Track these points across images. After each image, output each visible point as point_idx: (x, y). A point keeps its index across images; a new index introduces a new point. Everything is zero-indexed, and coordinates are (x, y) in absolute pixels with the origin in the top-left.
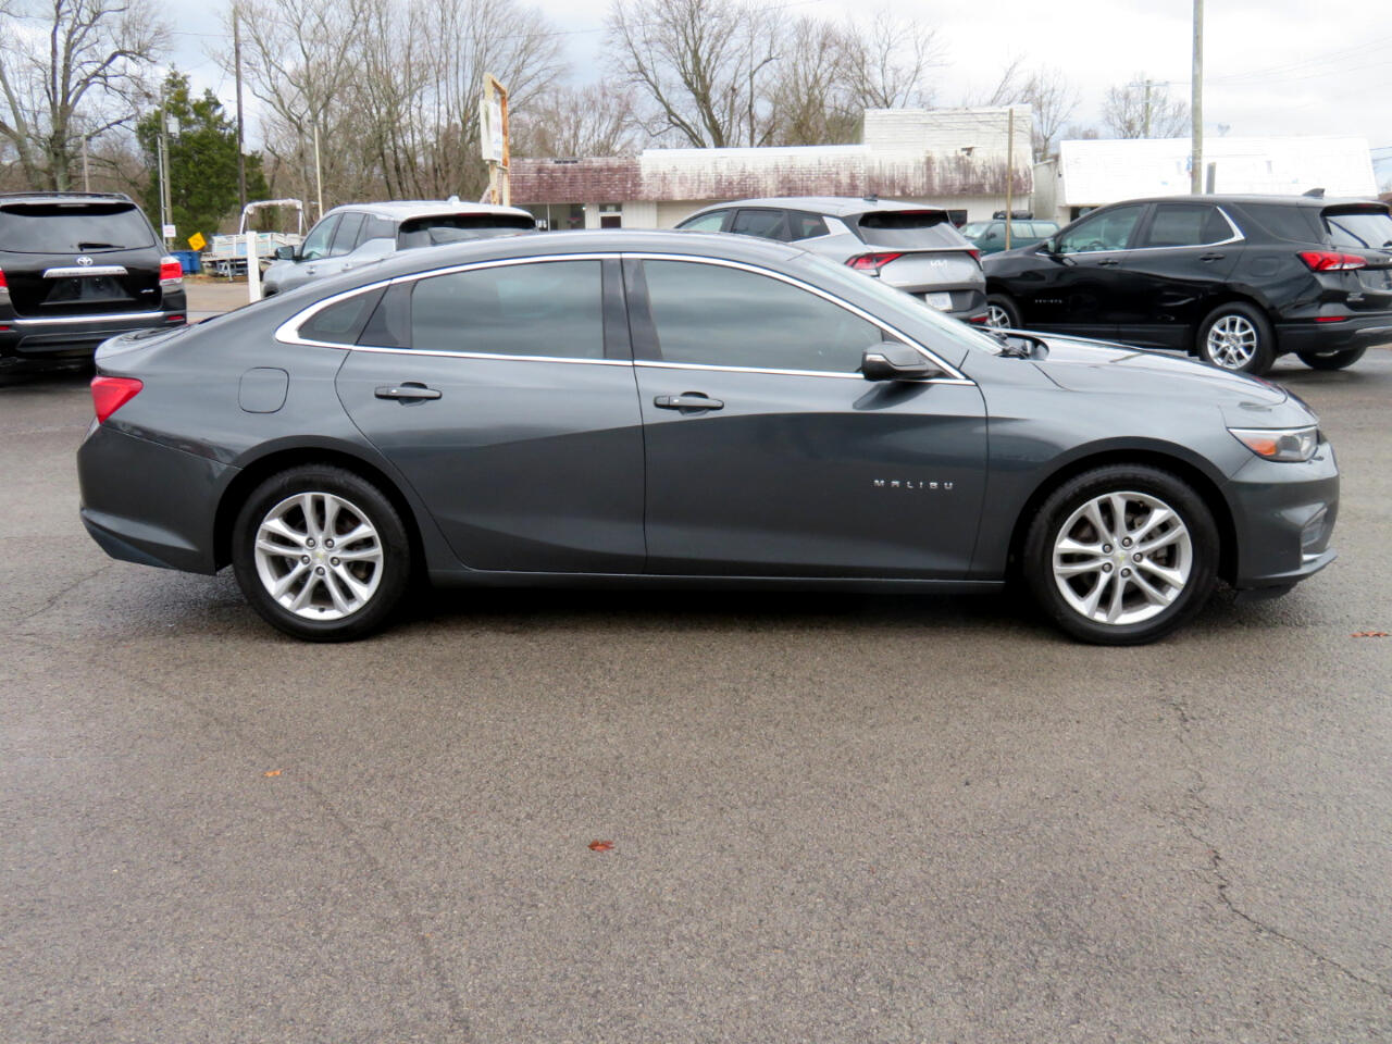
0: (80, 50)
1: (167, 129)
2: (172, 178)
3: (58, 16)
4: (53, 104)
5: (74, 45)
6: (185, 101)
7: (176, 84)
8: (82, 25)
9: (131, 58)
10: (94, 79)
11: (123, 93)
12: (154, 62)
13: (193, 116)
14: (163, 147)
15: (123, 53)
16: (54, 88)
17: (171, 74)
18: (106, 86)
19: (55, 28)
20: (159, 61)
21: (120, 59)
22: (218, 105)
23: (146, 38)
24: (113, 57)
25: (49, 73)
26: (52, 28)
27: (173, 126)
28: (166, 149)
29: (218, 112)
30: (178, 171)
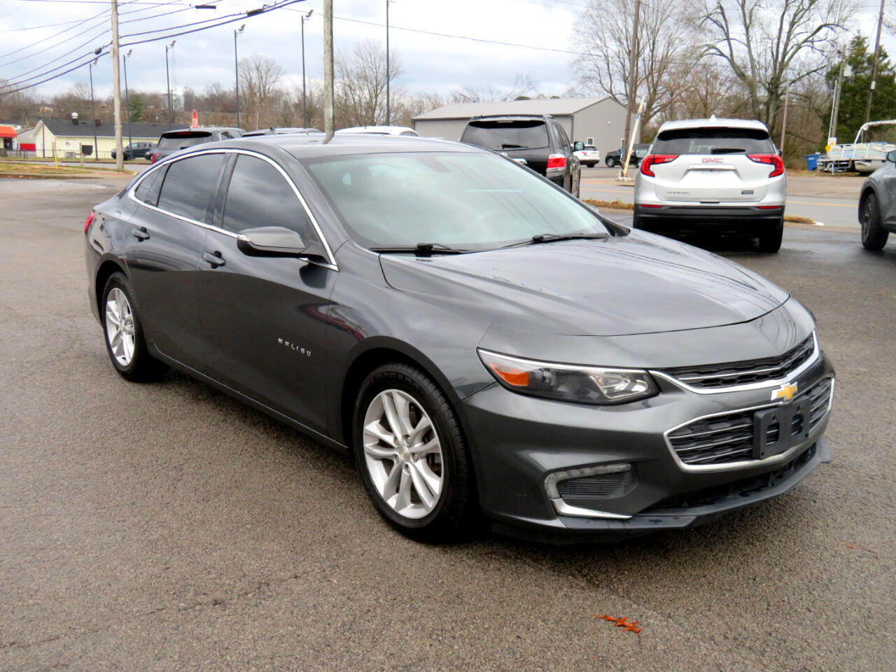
0: (798, 26)
1: (843, 74)
2: (841, 106)
3: (787, 5)
4: (775, 61)
5: (796, 23)
6: (863, 55)
7: (859, 43)
8: (803, 9)
9: (832, 29)
10: (805, 44)
11: (822, 51)
12: (847, 30)
13: (866, 65)
14: (838, 86)
15: (826, 25)
16: (777, 51)
17: (856, 37)
18: (812, 48)
19: (784, 13)
20: (850, 29)
21: (824, 30)
22: (885, 56)
23: (845, 13)
24: (819, 28)
25: (776, 41)
26: (782, 13)
27: (848, 72)
28: (840, 87)
29: (886, 61)
30: (847, 102)
